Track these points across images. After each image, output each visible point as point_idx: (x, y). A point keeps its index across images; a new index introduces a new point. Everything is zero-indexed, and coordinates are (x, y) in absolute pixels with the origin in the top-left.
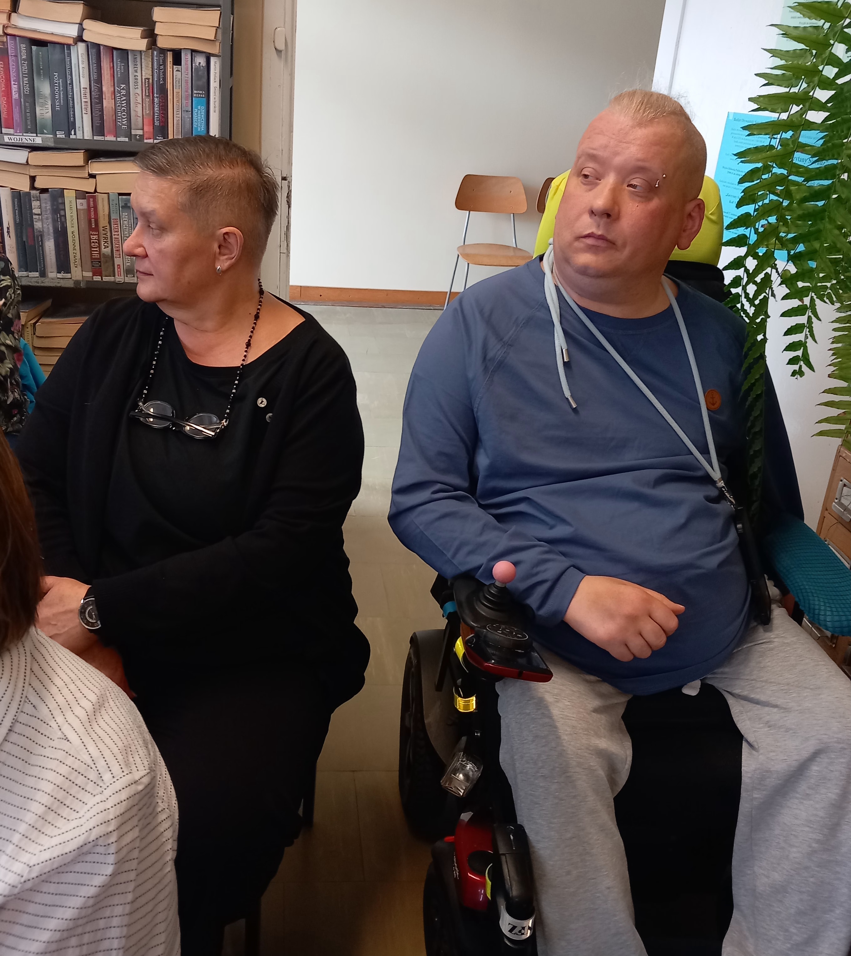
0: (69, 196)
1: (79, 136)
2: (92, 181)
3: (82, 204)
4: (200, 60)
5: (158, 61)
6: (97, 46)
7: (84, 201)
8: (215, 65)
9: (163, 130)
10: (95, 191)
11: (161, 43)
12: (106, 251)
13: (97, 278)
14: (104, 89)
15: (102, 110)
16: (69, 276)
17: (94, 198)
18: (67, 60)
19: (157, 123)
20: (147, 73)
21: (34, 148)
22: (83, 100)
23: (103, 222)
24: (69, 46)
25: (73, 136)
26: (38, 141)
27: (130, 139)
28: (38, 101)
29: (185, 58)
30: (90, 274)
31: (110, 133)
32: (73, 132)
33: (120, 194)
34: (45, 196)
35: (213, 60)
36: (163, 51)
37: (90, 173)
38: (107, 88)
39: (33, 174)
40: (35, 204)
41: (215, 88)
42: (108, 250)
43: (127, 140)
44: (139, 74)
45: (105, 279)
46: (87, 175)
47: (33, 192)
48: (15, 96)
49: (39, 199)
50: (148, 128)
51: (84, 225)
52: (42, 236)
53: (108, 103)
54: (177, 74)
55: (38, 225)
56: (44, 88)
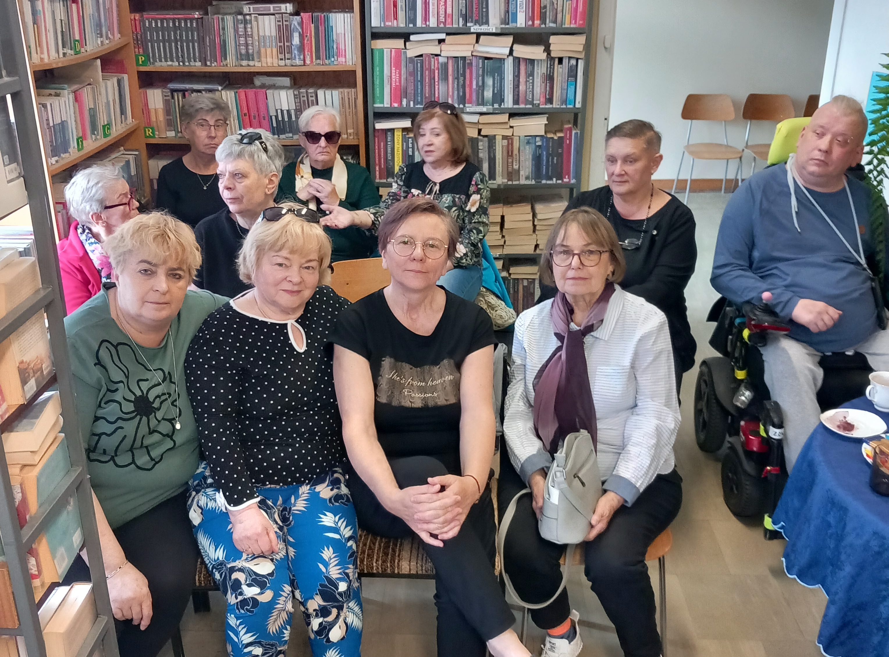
0: (499, 139)
1: (506, 106)
2: (511, 129)
3: (505, 142)
4: (573, 62)
5: (550, 64)
6: (519, 58)
7: (506, 141)
8: (581, 64)
9: (550, 100)
10: (513, 135)
11: (553, 55)
12: (516, 167)
13: (510, 183)
14: (521, 80)
15: (518, 92)
16: (495, 182)
17: (512, 139)
18: (503, 66)
19: (547, 97)
20: (544, 70)
21: (482, 114)
22: (510, 87)
23: (516, 152)
24: (504, 59)
25: (502, 106)
26: (484, 109)
27: (533, 106)
28: (486, 89)
29: (565, 61)
30: (506, 181)
31: (522, 103)
32: (503, 104)
33: (526, 136)
34: (486, 139)
35: (580, 61)
36: (553, 59)
37: (511, 125)
38: (522, 79)
39: (480, 128)
40: (480, 144)
41: (580, 76)
42: (517, 166)
43: (531, 106)
44: (539, 71)
45: (515, 183)
46: (508, 127)
47: (480, 137)
48: (474, 86)
49: (482, 141)
50: (543, 100)
51: (505, 154)
52: (482, 161)
53: (522, 87)
54: (560, 70)
55: (481, 155)
56: (489, 81)
